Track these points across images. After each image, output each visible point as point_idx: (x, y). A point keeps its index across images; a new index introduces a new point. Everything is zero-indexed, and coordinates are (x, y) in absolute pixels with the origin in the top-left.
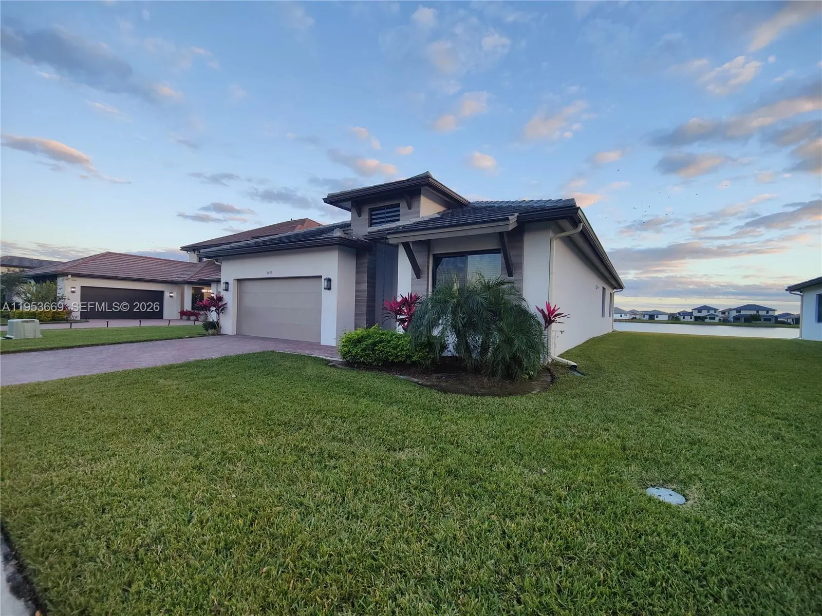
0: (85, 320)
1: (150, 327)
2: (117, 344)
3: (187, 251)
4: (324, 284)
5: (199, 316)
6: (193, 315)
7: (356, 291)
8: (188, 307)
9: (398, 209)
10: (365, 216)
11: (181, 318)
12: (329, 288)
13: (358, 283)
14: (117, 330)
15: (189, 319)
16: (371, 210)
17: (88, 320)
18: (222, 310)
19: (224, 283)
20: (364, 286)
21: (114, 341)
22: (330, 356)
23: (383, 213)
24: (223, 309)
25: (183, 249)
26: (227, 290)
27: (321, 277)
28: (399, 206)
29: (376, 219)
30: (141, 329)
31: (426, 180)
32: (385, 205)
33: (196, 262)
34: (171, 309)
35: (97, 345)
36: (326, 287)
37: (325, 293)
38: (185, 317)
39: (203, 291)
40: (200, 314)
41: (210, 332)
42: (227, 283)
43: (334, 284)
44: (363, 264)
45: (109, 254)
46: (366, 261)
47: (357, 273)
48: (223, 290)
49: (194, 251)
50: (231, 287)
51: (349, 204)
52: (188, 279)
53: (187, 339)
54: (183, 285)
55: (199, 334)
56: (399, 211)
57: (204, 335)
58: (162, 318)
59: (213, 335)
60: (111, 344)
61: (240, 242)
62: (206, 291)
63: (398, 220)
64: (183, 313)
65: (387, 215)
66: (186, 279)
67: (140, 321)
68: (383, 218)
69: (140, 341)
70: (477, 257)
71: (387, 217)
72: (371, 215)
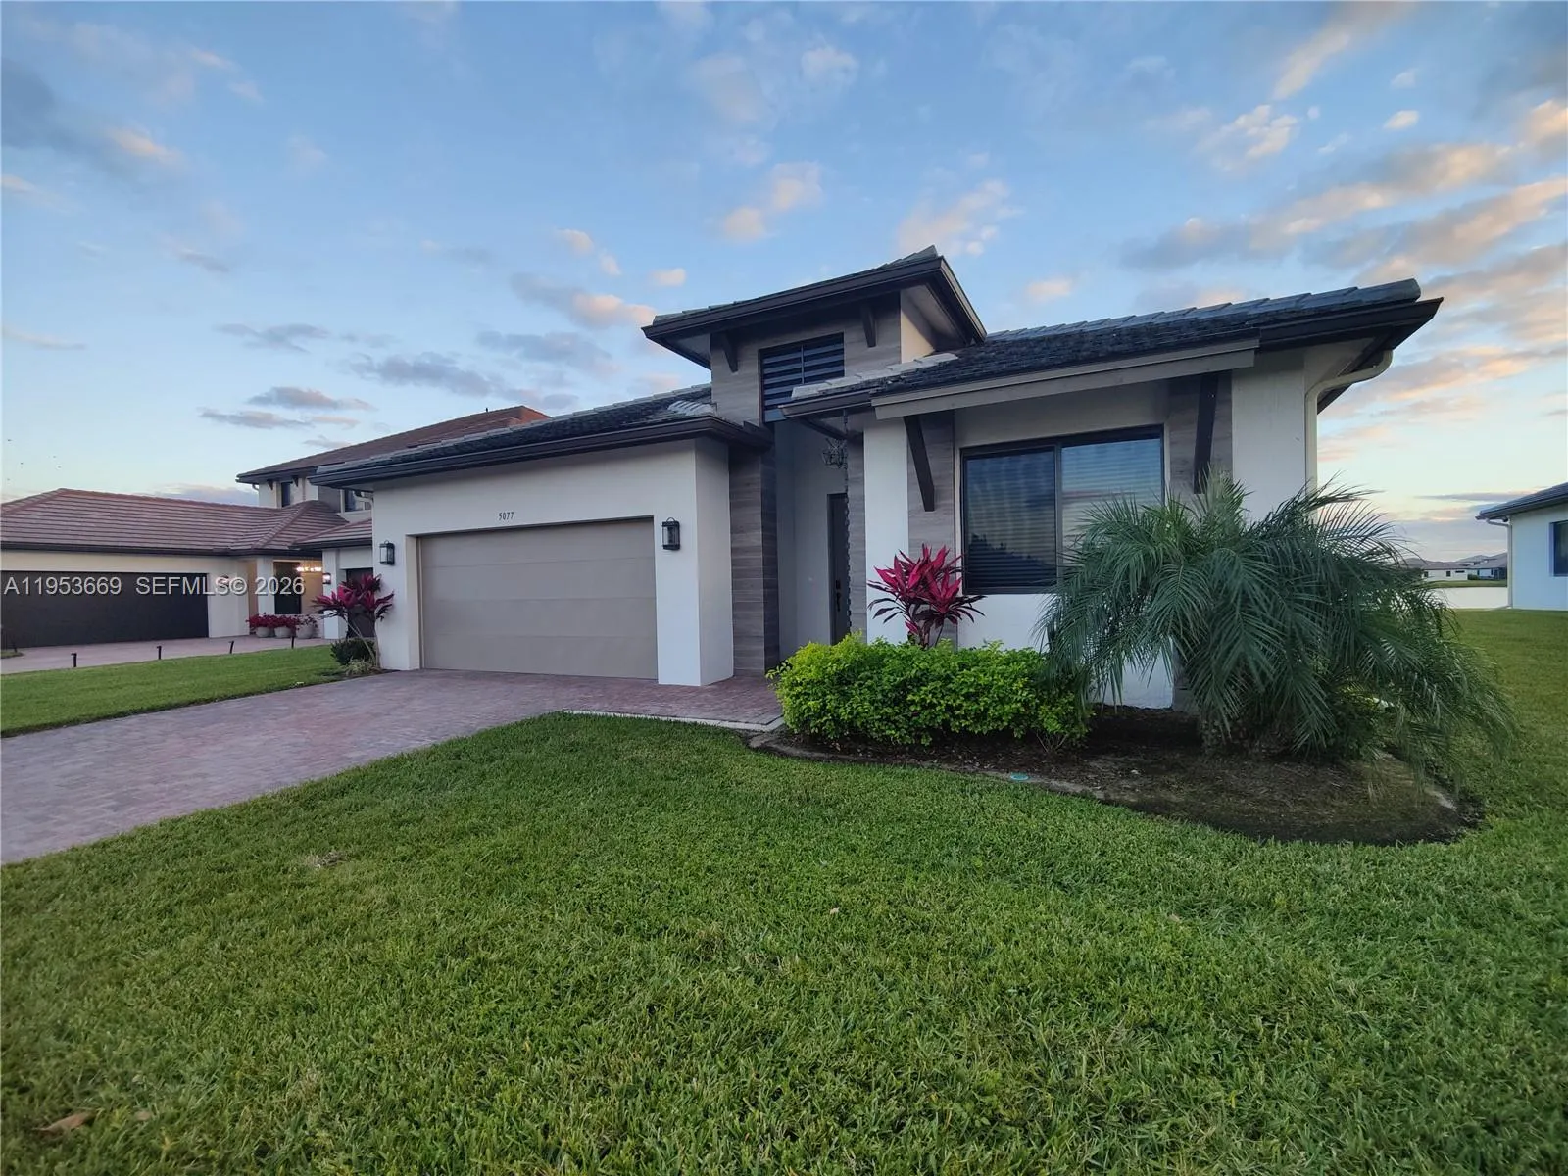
0: (13, 650)
1: (185, 661)
2: (115, 716)
3: (254, 484)
4: (660, 536)
5: (297, 627)
6: (280, 626)
7: (734, 550)
8: (267, 607)
9: (838, 347)
10: (750, 370)
11: (252, 633)
12: (674, 545)
13: (736, 530)
14: (102, 675)
15: (272, 635)
16: (764, 354)
17: (19, 650)
18: (381, 612)
19: (382, 546)
20: (756, 538)
21: (103, 711)
22: (729, 718)
23: (797, 360)
24: (383, 610)
25: (244, 478)
26: (391, 562)
27: (649, 520)
28: (841, 341)
29: (773, 375)
30: (162, 667)
31: (932, 265)
32: (799, 340)
33: (276, 507)
34: (225, 614)
35: (57, 726)
36: (667, 543)
37: (662, 557)
38: (260, 631)
39: (299, 569)
40: (298, 622)
41: (356, 665)
42: (390, 546)
43: (689, 537)
44: (748, 485)
45: (64, 494)
46: (756, 477)
47: (733, 506)
48: (382, 563)
49: (270, 482)
50: (401, 555)
51: (702, 344)
52: (266, 544)
53: (301, 690)
54: (250, 559)
55: (327, 674)
56: (841, 351)
57: (339, 676)
58: (207, 636)
59: (364, 673)
60: (98, 719)
61: (416, 446)
62: (306, 569)
63: (841, 374)
64: (256, 622)
65: (808, 364)
66: (259, 544)
67: (160, 648)
68: (798, 371)
69: (178, 706)
70: (1090, 450)
71: (806, 369)
72: (763, 367)
